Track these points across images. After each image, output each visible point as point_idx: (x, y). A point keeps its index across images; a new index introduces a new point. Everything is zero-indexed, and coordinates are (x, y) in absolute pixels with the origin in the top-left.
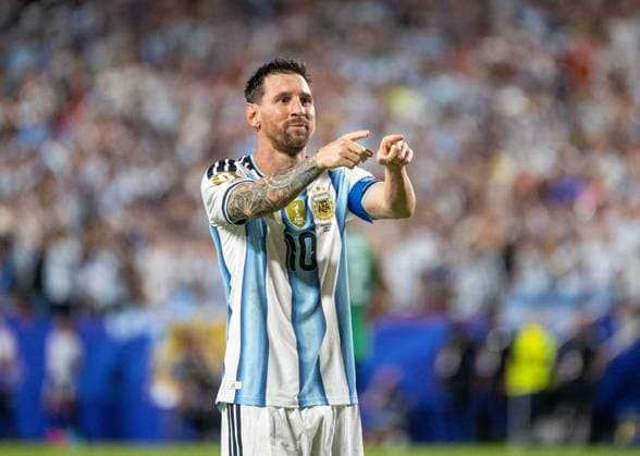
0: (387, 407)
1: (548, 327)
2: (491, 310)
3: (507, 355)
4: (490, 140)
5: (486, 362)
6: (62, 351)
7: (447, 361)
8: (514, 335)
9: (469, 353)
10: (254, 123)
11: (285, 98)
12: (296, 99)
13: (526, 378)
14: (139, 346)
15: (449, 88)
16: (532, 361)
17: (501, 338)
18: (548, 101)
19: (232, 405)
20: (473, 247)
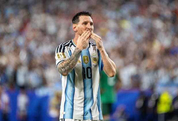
0: (121, 117)
1: (170, 93)
2: (152, 88)
3: (157, 101)
4: (152, 36)
5: (151, 103)
6: (22, 100)
7: (139, 103)
8: (159, 95)
9: (146, 101)
10: (75, 30)
11: (85, 23)
12: (89, 24)
13: (163, 108)
14: (46, 98)
15: (139, 20)
16: (165, 103)
17: (155, 96)
18: (169, 24)
19: (62, 119)
20: (147, 68)
